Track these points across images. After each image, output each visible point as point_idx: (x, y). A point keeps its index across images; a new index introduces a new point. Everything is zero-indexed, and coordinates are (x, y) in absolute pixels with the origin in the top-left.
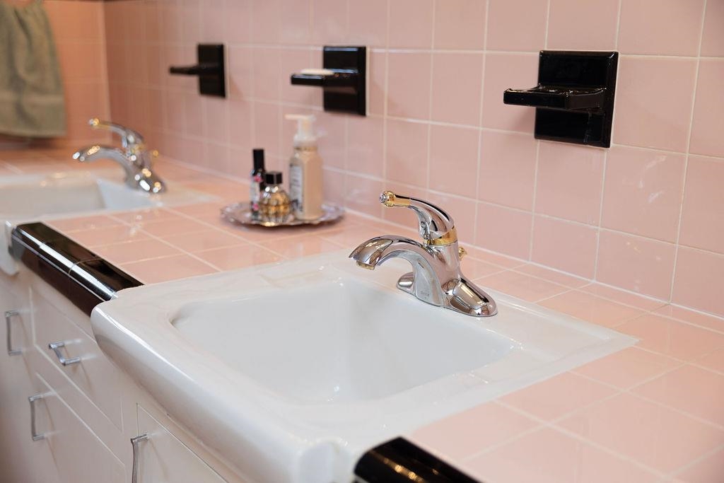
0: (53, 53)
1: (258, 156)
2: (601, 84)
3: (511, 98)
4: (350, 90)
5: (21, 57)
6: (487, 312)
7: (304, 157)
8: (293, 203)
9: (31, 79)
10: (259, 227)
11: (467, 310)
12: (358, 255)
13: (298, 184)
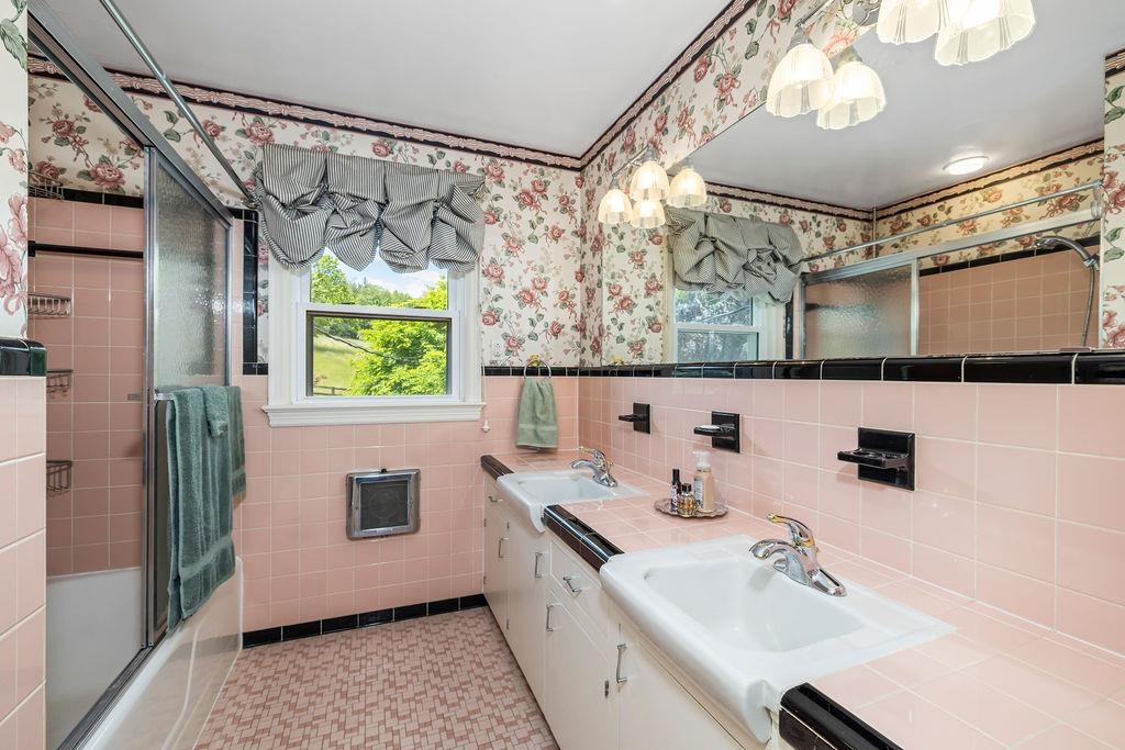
0: (554, 404)
1: (676, 473)
2: (904, 452)
3: (842, 456)
4: (731, 438)
5: (539, 406)
6: (838, 593)
7: (704, 476)
8: (697, 502)
9: (542, 417)
10: (679, 516)
11: (825, 590)
12: (754, 549)
13: (700, 491)
